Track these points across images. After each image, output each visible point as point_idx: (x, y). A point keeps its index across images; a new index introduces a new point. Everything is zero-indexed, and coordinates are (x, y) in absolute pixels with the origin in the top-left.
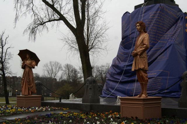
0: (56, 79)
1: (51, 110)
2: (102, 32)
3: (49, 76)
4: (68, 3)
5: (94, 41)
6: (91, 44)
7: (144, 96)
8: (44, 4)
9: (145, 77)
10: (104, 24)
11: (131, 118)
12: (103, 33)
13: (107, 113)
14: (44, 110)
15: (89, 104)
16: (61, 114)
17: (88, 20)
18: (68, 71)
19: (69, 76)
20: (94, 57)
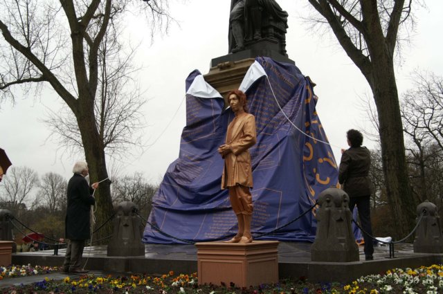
0: (24, 206)
1: (40, 274)
2: (132, 109)
3: (9, 199)
4: (62, 46)
5: (115, 127)
6: (109, 134)
7: (244, 240)
8: (8, 44)
9: (247, 202)
10: (137, 92)
11: (220, 285)
12: (135, 111)
13: (164, 276)
14: (24, 274)
15: (124, 258)
16: (67, 282)
17: (103, 83)
18: (51, 187)
19: (55, 199)
20: (115, 159)
